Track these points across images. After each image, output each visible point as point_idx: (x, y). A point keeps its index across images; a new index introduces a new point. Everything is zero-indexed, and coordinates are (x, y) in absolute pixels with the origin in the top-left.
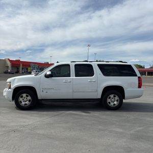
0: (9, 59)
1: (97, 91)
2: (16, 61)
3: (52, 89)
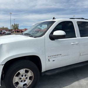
3: (60, 56)
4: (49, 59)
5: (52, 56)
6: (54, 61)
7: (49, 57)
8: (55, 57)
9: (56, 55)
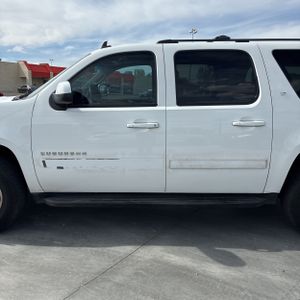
0: (25, 62)
1: (267, 164)
2: (41, 66)
3: (82, 156)
4: (44, 162)
5: (54, 154)
6: (62, 168)
7: (43, 154)
8: (63, 157)
9: (66, 154)
